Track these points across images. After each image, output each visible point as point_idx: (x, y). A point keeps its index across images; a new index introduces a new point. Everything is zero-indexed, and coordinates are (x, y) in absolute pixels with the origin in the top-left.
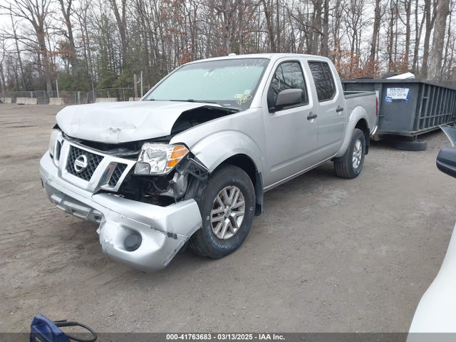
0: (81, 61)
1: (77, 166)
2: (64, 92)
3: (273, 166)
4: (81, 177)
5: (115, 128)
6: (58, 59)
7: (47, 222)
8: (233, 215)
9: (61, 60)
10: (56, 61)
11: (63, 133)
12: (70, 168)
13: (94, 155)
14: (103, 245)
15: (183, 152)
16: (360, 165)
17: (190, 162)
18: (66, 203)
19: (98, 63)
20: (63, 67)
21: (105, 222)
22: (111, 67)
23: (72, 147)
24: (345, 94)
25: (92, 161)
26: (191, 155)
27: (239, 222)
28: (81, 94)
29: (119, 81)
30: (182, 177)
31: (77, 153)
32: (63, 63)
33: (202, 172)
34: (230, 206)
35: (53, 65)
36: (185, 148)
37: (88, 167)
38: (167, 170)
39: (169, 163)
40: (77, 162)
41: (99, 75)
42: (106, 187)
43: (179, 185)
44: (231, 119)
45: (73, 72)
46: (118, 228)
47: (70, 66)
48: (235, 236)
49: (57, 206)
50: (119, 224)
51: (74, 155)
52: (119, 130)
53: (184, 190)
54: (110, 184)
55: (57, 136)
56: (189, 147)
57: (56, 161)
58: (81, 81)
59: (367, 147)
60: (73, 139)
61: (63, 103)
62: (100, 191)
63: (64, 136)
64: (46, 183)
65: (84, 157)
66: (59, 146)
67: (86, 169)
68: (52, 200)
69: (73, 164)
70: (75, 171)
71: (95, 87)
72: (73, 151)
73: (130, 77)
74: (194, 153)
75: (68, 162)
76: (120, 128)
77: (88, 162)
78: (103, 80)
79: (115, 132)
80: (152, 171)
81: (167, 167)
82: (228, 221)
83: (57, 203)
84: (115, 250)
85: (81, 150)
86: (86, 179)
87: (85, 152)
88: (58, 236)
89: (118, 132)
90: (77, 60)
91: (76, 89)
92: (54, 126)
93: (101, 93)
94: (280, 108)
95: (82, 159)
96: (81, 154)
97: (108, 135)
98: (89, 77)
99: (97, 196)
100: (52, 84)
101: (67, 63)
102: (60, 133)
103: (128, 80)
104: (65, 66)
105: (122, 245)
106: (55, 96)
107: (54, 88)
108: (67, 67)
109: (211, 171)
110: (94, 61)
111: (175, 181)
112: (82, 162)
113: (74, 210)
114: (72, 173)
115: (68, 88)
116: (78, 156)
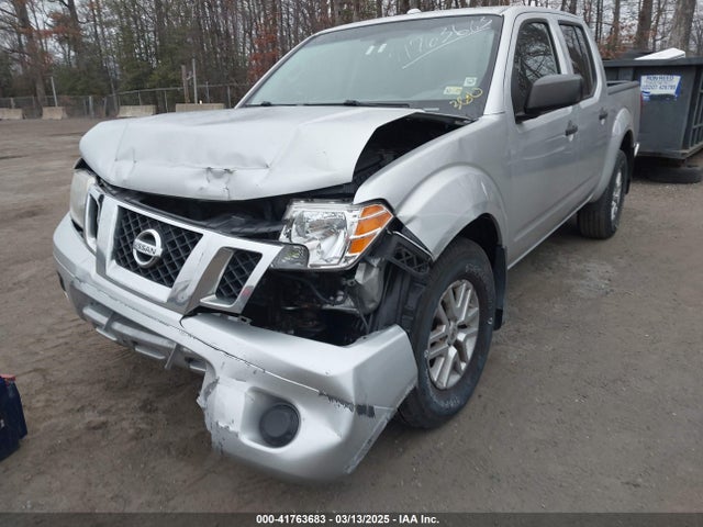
0: (89, 44)
1: (139, 254)
2: (65, 98)
3: (518, 232)
4: (149, 277)
5: (218, 168)
6: (52, 44)
7: (72, 349)
8: (461, 337)
9: (57, 44)
10: (49, 47)
11: (98, 178)
12: (123, 255)
13: (178, 230)
14: (213, 432)
15: (380, 219)
16: (618, 214)
17: (394, 241)
18: (117, 326)
19: (118, 46)
20: (61, 56)
21: (216, 382)
22: (140, 54)
23: (122, 210)
24: (609, 85)
25: (173, 244)
26: (397, 225)
27: (469, 350)
28: (95, 101)
29: (155, 77)
30: (375, 272)
31: (136, 223)
32: (60, 49)
33: (420, 261)
34: (456, 321)
35: (45, 53)
36: (385, 210)
37: (165, 255)
38: (347, 259)
39: (351, 245)
40: (139, 244)
41: (121, 67)
42: (209, 300)
43: (368, 289)
44: (461, 141)
45: (77, 64)
46: (246, 395)
47: (73, 53)
48: (463, 378)
49: (98, 330)
50: (246, 386)
51: (129, 227)
52: (227, 171)
53: (378, 300)
54: (219, 293)
55: (86, 185)
56: (394, 206)
57: (91, 240)
58: (93, 78)
59: (629, 182)
60: (122, 192)
61: (66, 116)
62: (199, 311)
63: (102, 186)
64: (72, 286)
65: (154, 233)
66: (95, 208)
67: (159, 261)
68: (84, 317)
69: (129, 248)
70: (135, 263)
71: (116, 87)
72: (127, 219)
73: (174, 70)
74: (403, 221)
75: (117, 243)
76: (230, 167)
77: (163, 245)
78: (130, 76)
79: (219, 175)
80: (311, 262)
81: (347, 254)
82: (453, 351)
83: (96, 324)
84: (243, 445)
85: (144, 218)
86: (161, 281)
87: (154, 223)
88: (99, 381)
89: (227, 175)
90: (83, 44)
91: (86, 92)
92: (76, 162)
93: (127, 98)
94: (533, 113)
95: (150, 238)
96: (146, 227)
97: (204, 184)
98: (106, 72)
99: (191, 320)
100: (45, 85)
101: (67, 49)
102: (93, 180)
103: (171, 76)
104: (65, 54)
105: (254, 434)
106: (51, 104)
107: (48, 92)
108: (67, 56)
109: (435, 257)
110: (111, 45)
111: (360, 282)
112: (151, 246)
113: (136, 342)
114: (127, 267)
115: (72, 91)
116: (138, 231)
